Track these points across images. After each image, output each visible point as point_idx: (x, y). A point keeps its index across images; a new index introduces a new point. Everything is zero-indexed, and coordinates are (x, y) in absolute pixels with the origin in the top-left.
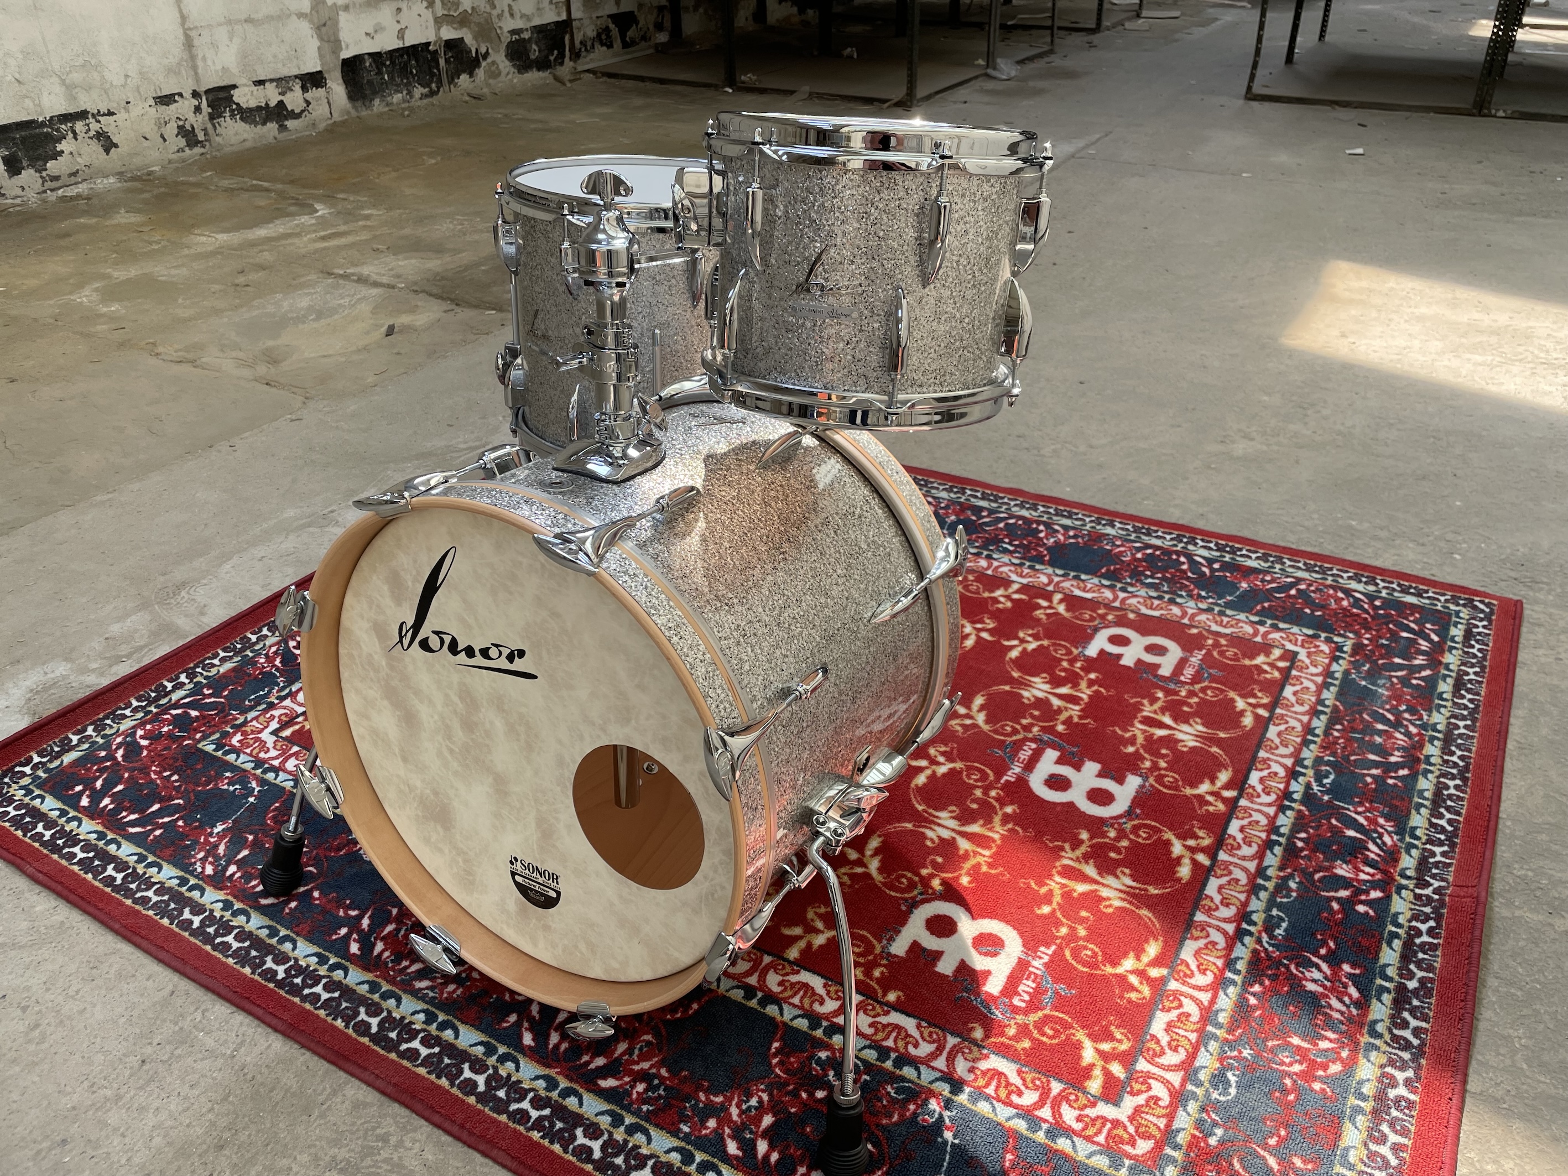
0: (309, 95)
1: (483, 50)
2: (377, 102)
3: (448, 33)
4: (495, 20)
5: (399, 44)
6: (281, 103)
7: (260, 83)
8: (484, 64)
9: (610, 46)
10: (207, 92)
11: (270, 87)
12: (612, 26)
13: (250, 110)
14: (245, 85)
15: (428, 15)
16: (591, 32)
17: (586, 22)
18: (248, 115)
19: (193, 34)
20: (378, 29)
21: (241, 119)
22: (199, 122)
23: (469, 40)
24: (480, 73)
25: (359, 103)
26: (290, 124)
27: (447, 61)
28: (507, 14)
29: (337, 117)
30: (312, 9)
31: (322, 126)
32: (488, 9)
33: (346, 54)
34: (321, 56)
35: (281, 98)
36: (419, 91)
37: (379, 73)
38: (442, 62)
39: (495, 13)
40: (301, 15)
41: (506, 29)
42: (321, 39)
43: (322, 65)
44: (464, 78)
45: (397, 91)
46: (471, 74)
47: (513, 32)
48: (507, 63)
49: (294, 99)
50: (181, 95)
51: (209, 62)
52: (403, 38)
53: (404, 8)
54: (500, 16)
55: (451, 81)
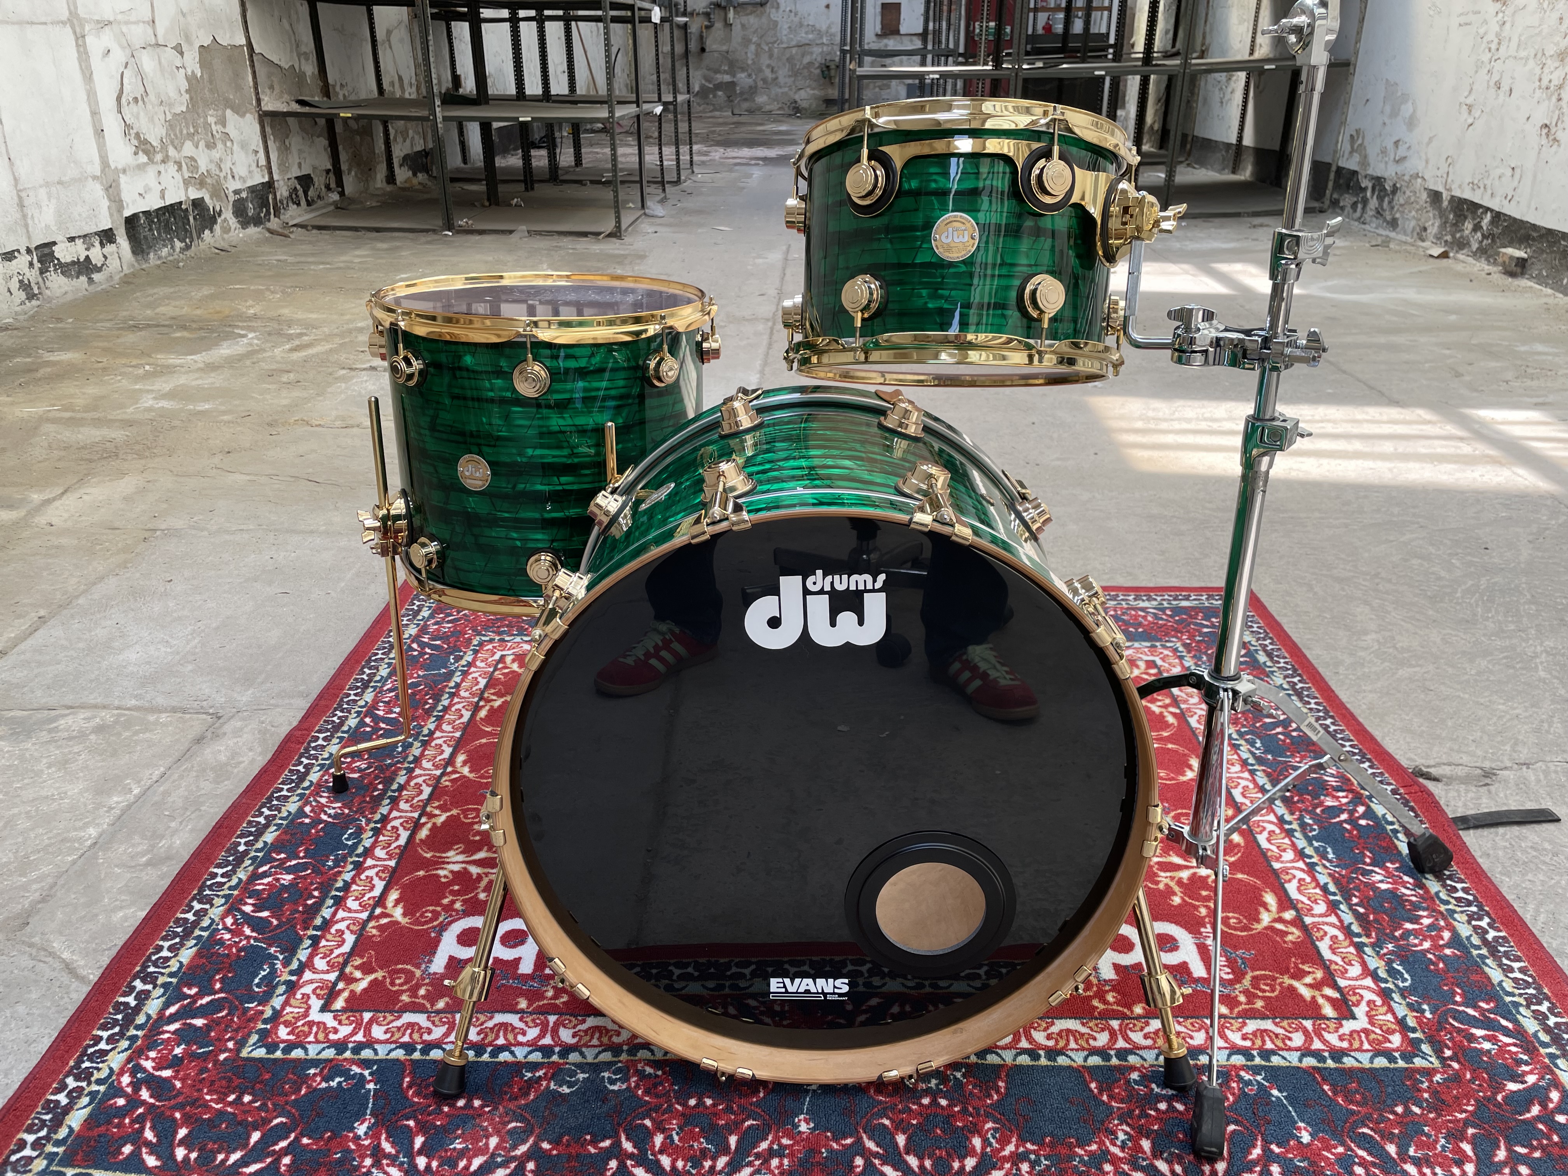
0: (105, 251)
1: (218, 209)
2: (152, 255)
3: (194, 194)
4: (223, 182)
5: (161, 204)
6: (87, 257)
7: (72, 239)
8: (219, 220)
9: (299, 204)
10: (37, 248)
11: (79, 242)
12: (298, 187)
13: (67, 264)
14: (62, 242)
15: (178, 176)
16: (286, 194)
17: (281, 183)
18: (66, 269)
19: (23, 194)
20: (148, 189)
21: (62, 273)
22: (32, 275)
23: (207, 199)
24: (217, 228)
25: (140, 257)
26: (96, 276)
27: (195, 218)
28: (230, 177)
29: (126, 270)
30: (103, 171)
31: (117, 278)
32: (218, 172)
33: (127, 213)
34: (111, 215)
35: (87, 253)
36: (178, 244)
37: (151, 230)
38: (191, 218)
39: (222, 175)
40: (95, 178)
41: (231, 189)
42: (110, 200)
43: (112, 223)
44: (207, 232)
45: (165, 246)
46: (212, 231)
47: (236, 192)
48: (234, 220)
49: (96, 254)
50: (18, 250)
51: (36, 221)
52: (163, 197)
53: (163, 171)
54: (225, 178)
55: (199, 237)
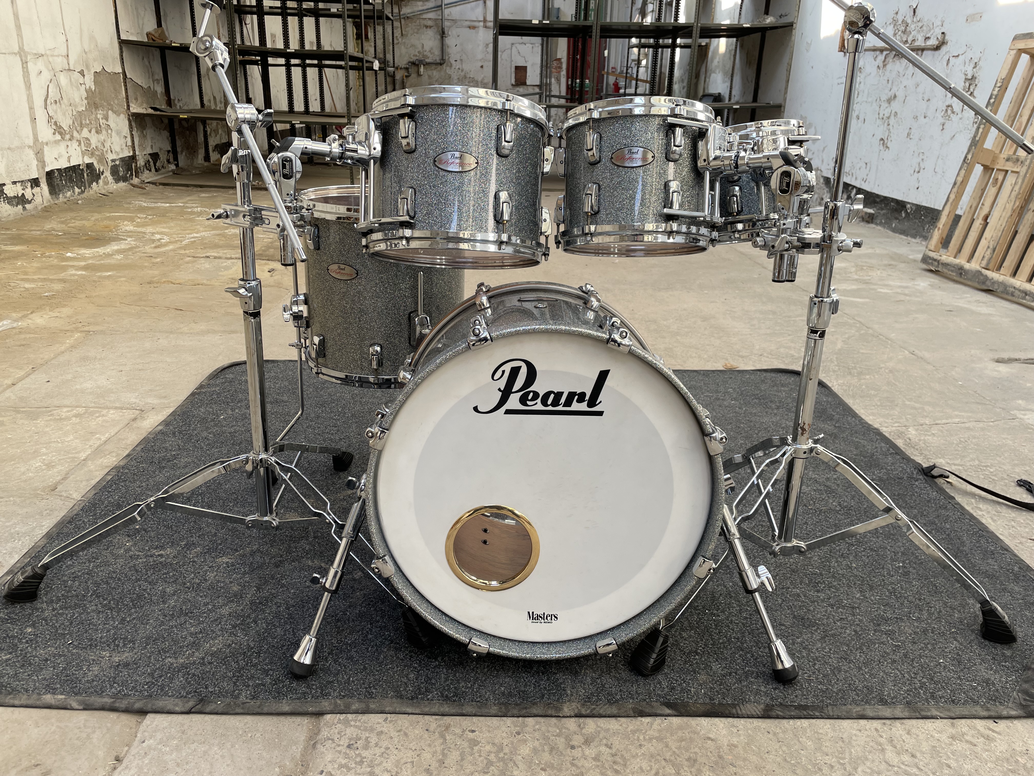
0: (34, 191)
1: (101, 170)
2: (61, 196)
3: (88, 160)
4: (105, 153)
5: (67, 165)
6: (23, 194)
7: (14, 183)
8: (102, 177)
9: (150, 170)
11: (19, 185)
12: (151, 160)
13: (11, 198)
14: (9, 184)
15: (78, 149)
16: (143, 164)
17: (140, 157)
18: (10, 200)
20: (60, 156)
21: (8, 202)
23: (95, 164)
24: (101, 181)
25: (54, 196)
26: (27, 206)
27: (87, 175)
28: (109, 151)
29: (45, 204)
30: (34, 143)
31: (40, 208)
32: (102, 148)
33: (48, 169)
34: (38, 170)
35: (23, 192)
37: (61, 180)
38: (85, 175)
39: (105, 150)
40: (29, 147)
41: (110, 159)
42: (38, 161)
43: (39, 174)
44: (94, 184)
46: (97, 183)
47: (113, 161)
48: (111, 177)
49: (28, 193)
52: (69, 161)
53: (70, 146)
54: (107, 151)
55: (90, 186)
